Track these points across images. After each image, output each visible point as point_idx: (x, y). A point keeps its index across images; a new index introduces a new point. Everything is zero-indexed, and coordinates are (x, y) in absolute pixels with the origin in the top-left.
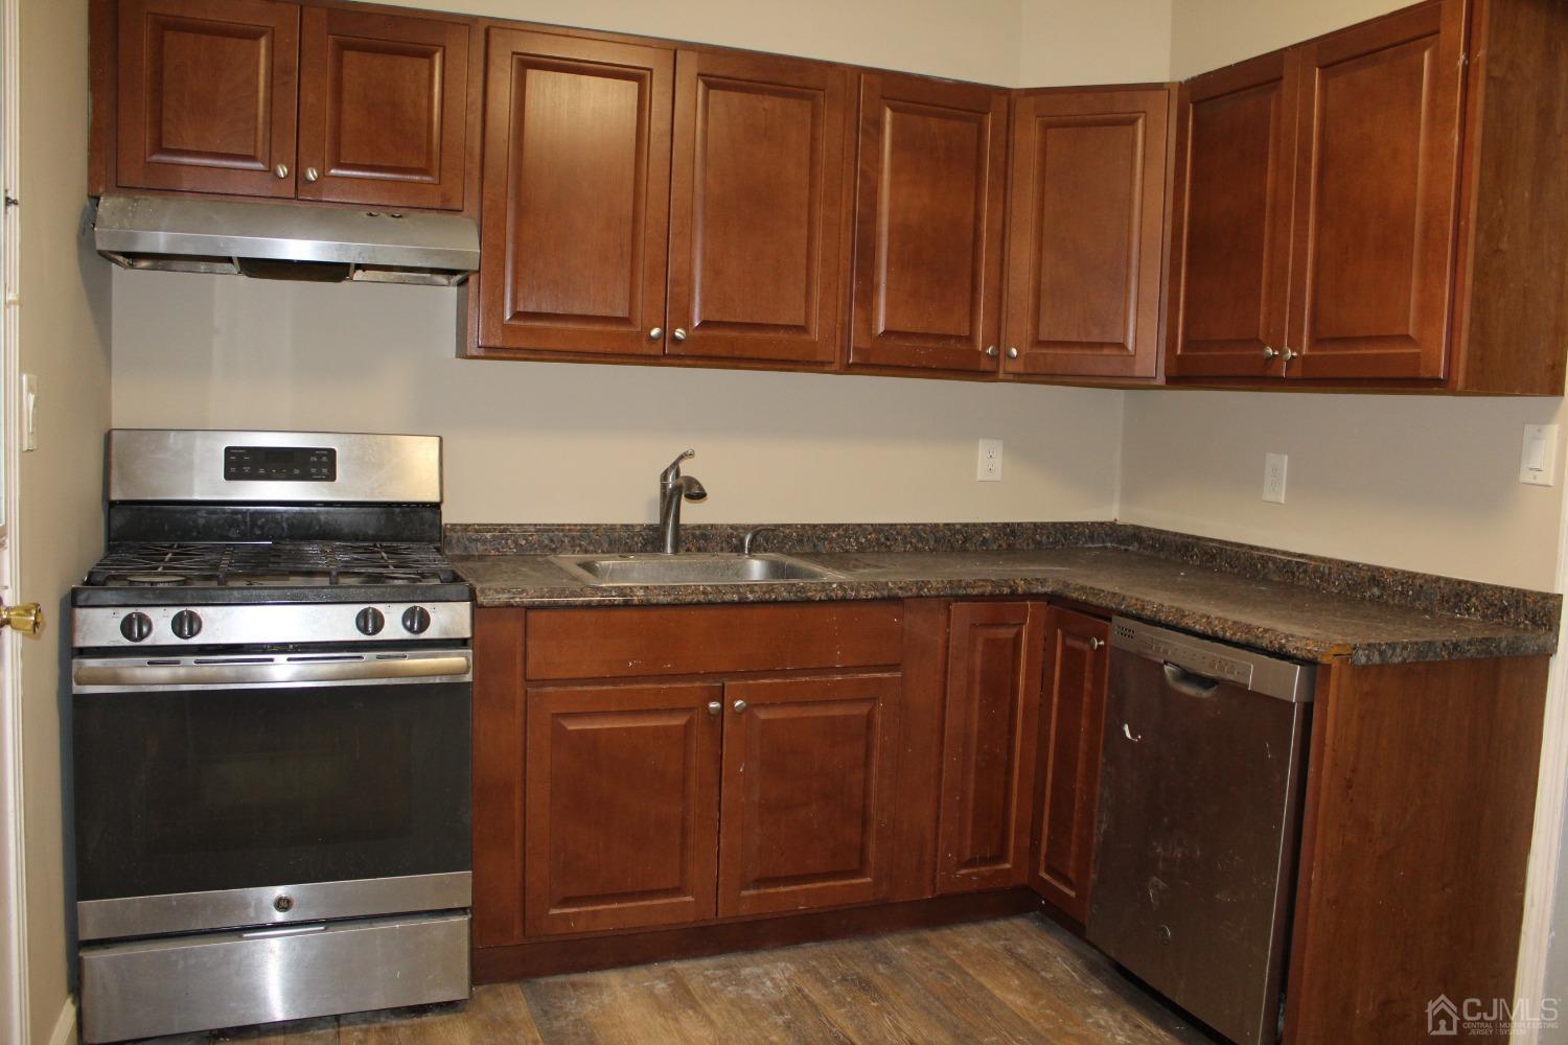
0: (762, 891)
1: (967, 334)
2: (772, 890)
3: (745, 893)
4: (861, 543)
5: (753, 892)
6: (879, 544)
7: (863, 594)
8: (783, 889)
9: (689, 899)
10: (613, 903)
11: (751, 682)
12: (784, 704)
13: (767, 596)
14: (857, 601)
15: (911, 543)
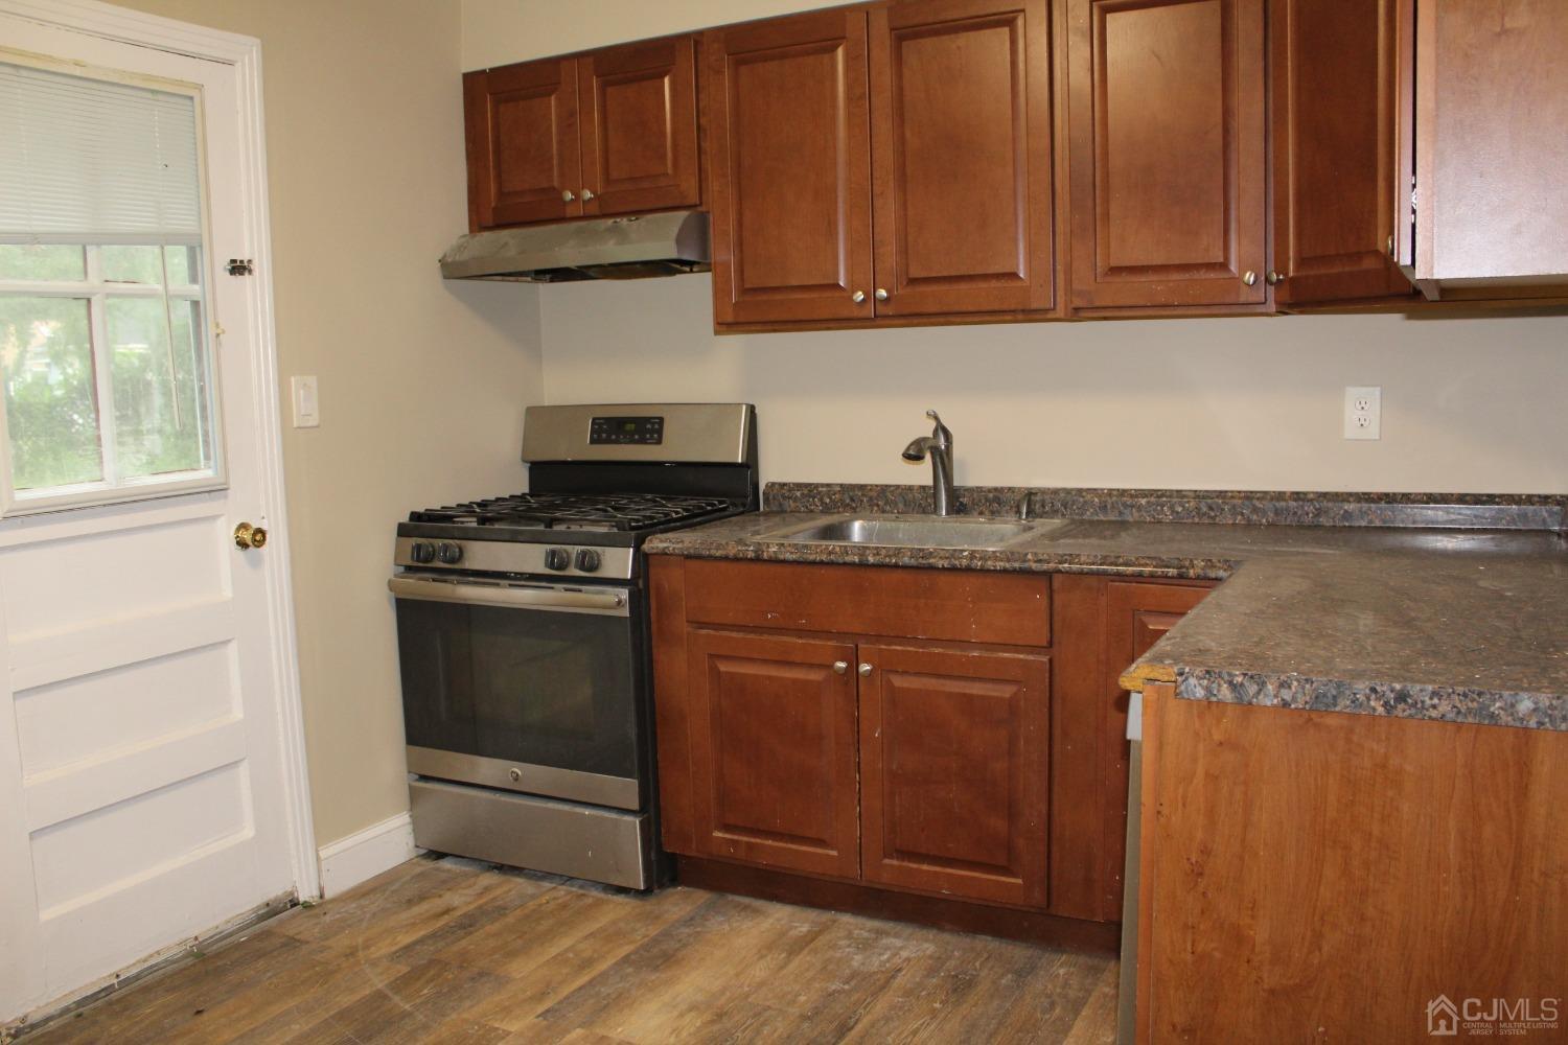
0: (905, 864)
1: (1221, 260)
2: (915, 866)
3: (887, 861)
4: (1178, 513)
5: (895, 862)
6: (1201, 515)
7: (990, 564)
8: (925, 867)
9: (834, 853)
10: (767, 839)
11: (883, 647)
12: (917, 674)
13: (887, 560)
14: (984, 571)
15: (1242, 514)
